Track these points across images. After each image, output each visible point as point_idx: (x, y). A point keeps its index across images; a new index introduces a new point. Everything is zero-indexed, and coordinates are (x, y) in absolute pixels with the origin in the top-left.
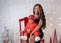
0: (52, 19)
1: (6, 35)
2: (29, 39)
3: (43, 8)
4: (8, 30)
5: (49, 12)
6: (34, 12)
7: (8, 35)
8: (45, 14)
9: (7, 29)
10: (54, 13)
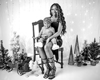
0: (73, 22)
1: (16, 42)
2: (45, 47)
3: (62, 8)
4: (18, 37)
5: (70, 14)
6: (51, 14)
7: (18, 42)
8: (64, 16)
9: (17, 35)
10: (76, 15)
